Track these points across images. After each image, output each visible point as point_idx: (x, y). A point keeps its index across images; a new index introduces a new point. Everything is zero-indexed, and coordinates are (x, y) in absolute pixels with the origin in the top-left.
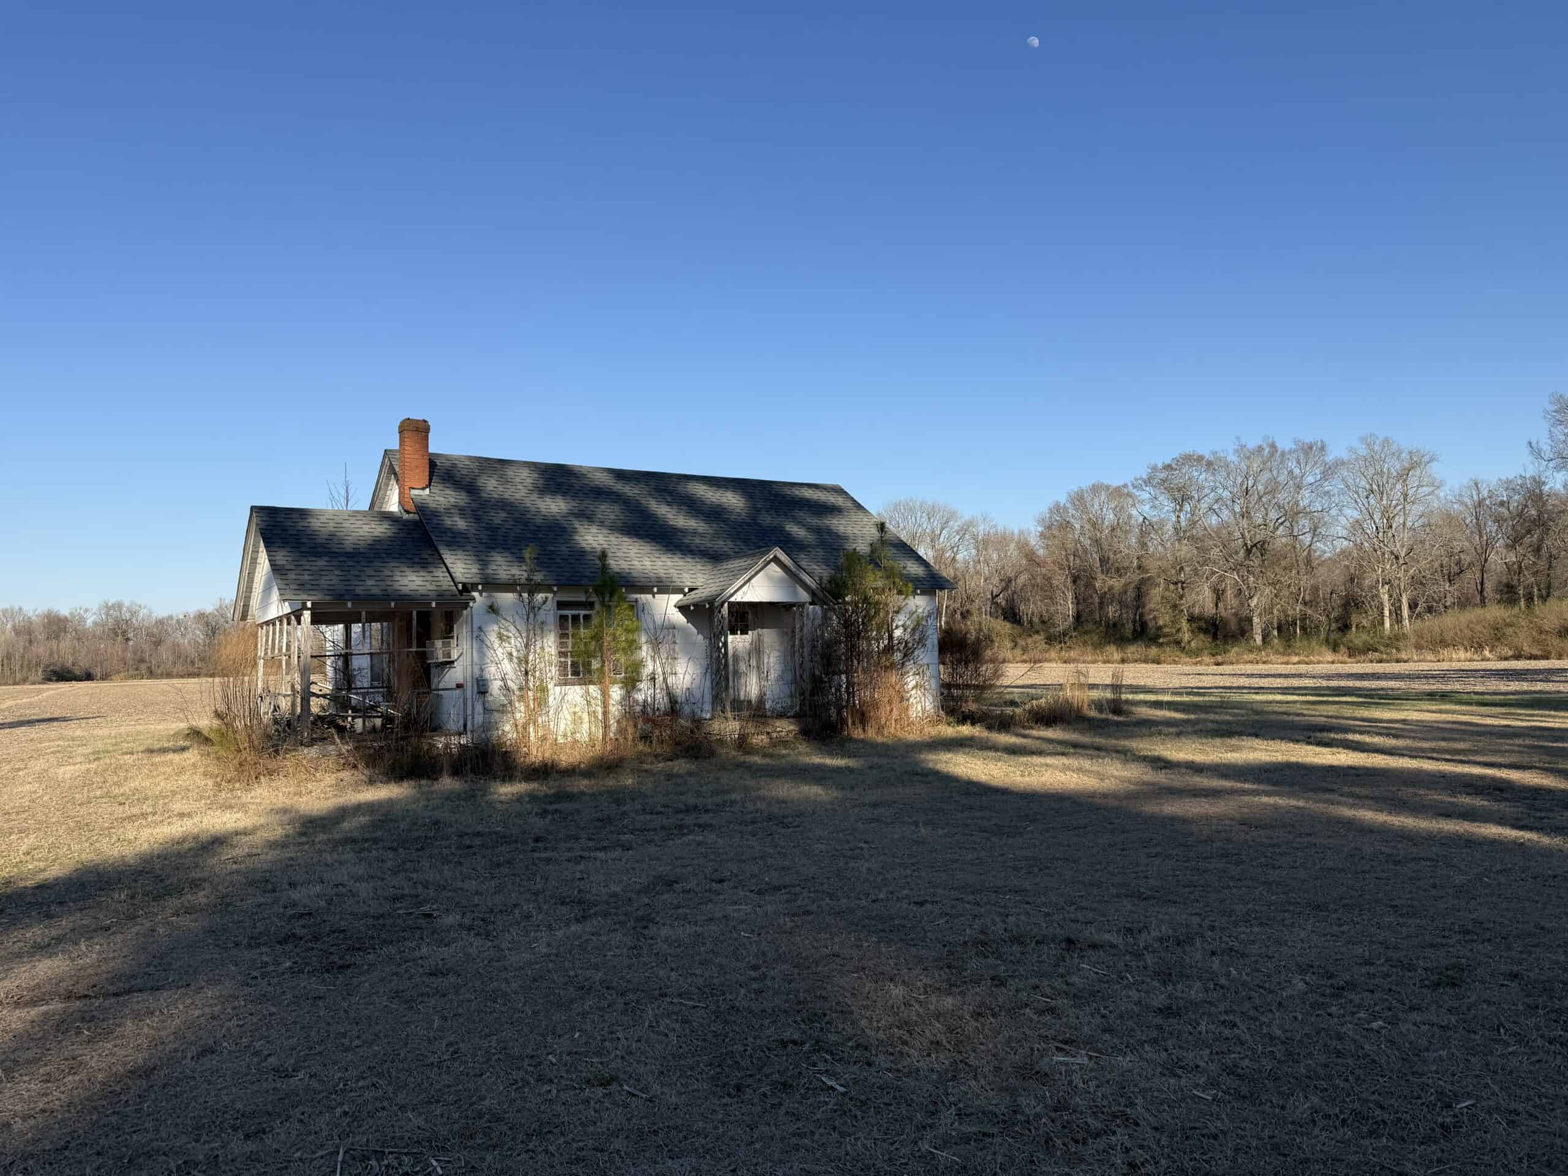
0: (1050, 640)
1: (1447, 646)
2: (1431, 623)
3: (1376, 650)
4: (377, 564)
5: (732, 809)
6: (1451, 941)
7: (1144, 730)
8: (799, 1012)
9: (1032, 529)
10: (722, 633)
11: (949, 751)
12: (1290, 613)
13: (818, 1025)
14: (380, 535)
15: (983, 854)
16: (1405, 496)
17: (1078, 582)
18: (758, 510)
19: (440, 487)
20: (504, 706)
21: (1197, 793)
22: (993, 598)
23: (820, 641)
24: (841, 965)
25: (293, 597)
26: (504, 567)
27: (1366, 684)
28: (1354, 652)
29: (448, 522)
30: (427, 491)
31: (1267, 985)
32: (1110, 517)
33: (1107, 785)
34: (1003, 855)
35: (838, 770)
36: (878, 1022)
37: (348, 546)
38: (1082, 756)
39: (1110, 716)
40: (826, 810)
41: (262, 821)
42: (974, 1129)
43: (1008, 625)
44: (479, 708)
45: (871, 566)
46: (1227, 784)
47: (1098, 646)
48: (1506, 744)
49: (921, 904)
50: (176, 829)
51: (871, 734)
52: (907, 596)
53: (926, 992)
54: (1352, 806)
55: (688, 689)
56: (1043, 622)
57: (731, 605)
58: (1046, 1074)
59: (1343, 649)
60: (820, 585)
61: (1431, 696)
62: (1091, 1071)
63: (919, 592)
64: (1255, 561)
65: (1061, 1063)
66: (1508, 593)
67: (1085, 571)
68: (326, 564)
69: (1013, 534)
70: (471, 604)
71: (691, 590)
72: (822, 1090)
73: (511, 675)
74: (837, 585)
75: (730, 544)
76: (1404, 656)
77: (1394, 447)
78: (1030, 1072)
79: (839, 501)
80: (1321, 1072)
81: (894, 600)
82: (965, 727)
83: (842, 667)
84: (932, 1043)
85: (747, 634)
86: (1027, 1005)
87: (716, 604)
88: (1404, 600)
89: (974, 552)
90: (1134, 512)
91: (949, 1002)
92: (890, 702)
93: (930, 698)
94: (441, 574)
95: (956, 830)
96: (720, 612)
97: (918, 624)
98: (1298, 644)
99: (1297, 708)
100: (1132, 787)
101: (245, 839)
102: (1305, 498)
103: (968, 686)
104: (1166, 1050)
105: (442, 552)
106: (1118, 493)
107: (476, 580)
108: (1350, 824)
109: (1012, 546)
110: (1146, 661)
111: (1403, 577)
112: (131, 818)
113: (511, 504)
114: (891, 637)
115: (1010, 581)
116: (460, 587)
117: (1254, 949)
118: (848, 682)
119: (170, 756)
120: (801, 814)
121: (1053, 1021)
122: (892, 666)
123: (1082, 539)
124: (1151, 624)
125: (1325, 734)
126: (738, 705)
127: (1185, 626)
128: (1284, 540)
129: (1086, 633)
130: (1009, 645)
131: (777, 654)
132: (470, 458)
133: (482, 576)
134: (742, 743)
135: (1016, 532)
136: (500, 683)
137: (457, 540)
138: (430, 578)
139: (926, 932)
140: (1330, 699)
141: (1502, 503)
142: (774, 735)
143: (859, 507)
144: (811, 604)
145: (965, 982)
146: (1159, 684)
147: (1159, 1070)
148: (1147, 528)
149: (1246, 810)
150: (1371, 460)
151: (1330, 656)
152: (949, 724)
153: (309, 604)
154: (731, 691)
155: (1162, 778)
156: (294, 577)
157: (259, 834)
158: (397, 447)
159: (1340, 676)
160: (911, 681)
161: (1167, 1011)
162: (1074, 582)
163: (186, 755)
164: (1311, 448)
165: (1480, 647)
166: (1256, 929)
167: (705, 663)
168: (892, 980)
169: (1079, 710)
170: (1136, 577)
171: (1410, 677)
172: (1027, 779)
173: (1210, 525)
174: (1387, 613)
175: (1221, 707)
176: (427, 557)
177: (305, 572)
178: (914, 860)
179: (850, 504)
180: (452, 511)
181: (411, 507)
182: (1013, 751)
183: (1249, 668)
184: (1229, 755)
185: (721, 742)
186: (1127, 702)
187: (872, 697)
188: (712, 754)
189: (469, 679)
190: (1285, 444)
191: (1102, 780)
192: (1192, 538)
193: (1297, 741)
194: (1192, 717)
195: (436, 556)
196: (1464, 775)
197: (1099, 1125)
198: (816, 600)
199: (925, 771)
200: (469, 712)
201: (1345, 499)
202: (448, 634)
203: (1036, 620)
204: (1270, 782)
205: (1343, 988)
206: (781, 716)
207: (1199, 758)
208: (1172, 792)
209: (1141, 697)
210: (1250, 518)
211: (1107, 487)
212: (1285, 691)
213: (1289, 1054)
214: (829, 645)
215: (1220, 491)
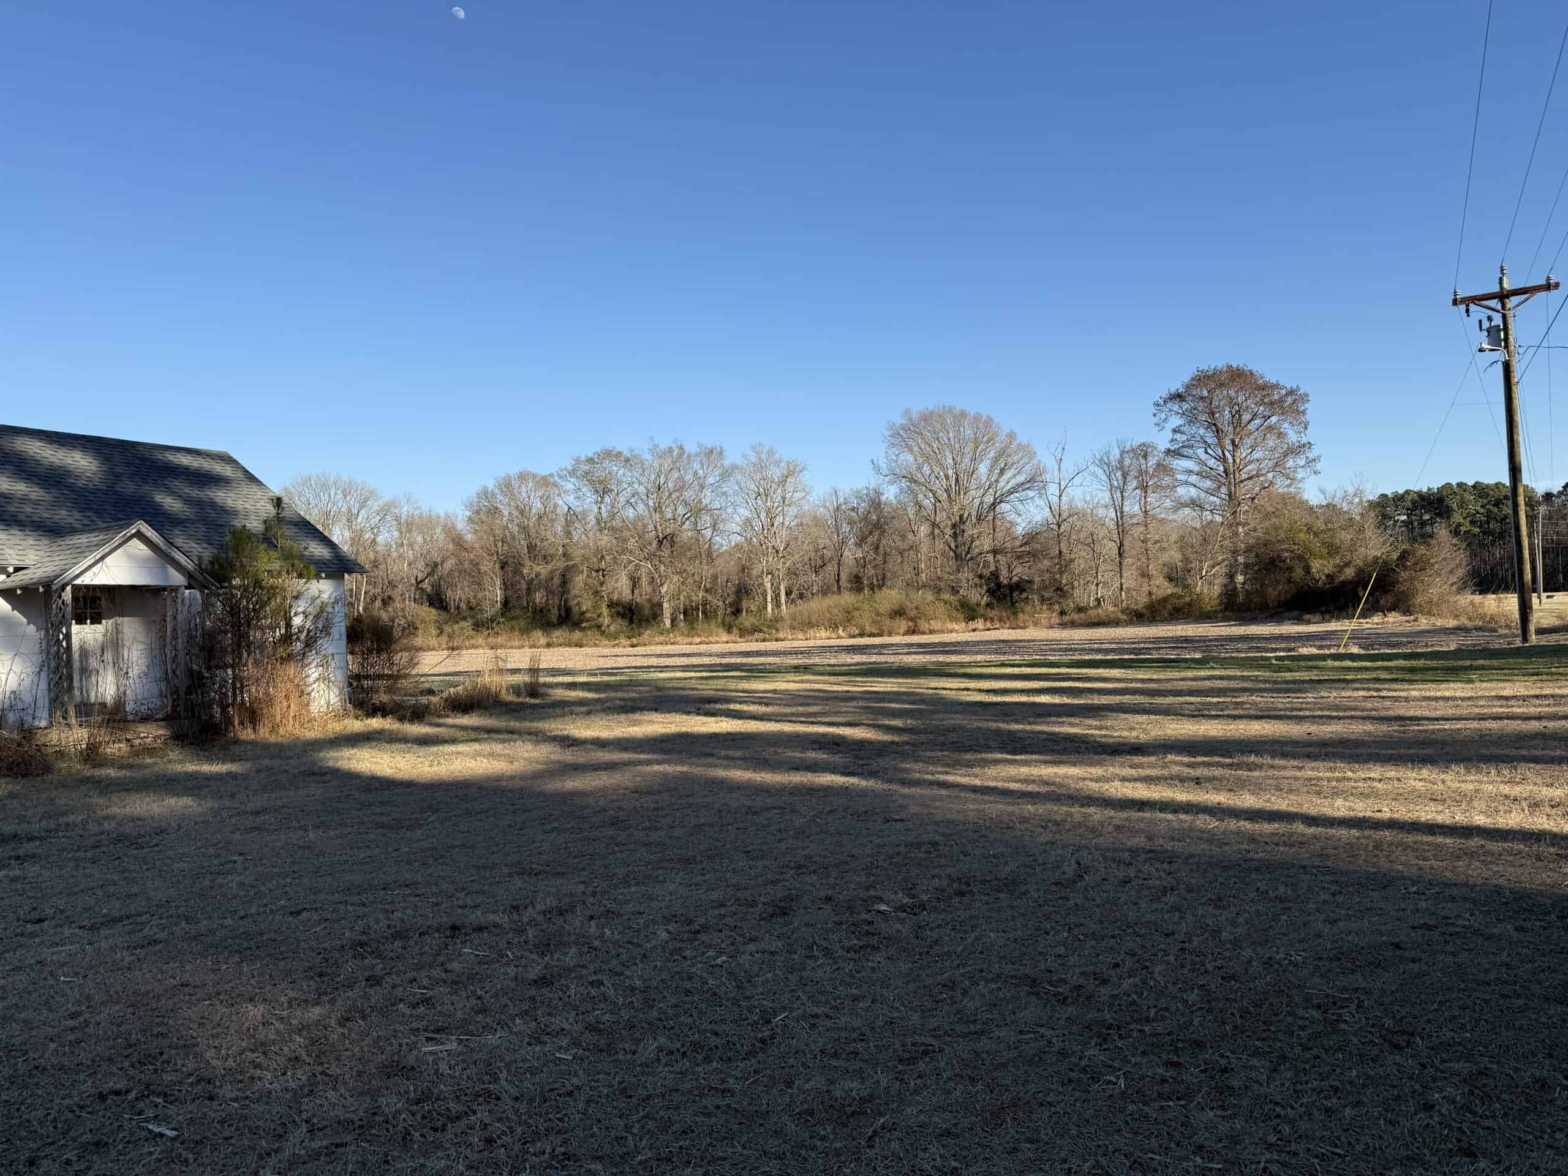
0: (478, 626)
1: (812, 627)
2: (801, 606)
3: (761, 631)
5: (68, 834)
6: (788, 876)
7: (558, 711)
8: (127, 1057)
9: (460, 513)
10: (64, 622)
11: (353, 746)
12: (694, 599)
13: (151, 1067)
15: (377, 851)
16: (784, 498)
17: (506, 568)
18: (118, 476)
21: (597, 767)
22: (418, 583)
23: (200, 631)
24: (190, 995)
27: (750, 660)
28: (744, 633)
31: (635, 940)
32: (537, 506)
33: (517, 767)
34: (397, 850)
35: (218, 777)
36: (228, 1049)
38: (495, 740)
39: (528, 700)
40: (196, 823)
42: (325, 1143)
43: (434, 611)
45: (265, 545)
46: (625, 756)
47: (526, 631)
48: (844, 707)
49: (299, 913)
51: (263, 733)
52: (309, 579)
53: (290, 1006)
54: (727, 767)
55: (13, 692)
56: (471, 608)
57: (76, 589)
58: (413, 1068)
59: (735, 631)
60: (200, 566)
61: (797, 669)
62: (459, 1054)
63: (323, 575)
64: (666, 552)
65: (430, 1053)
66: (857, 583)
67: (513, 557)
69: (438, 517)
71: (18, 569)
72: (147, 1140)
74: (221, 566)
75: (77, 515)
76: (781, 635)
77: (777, 456)
78: (396, 1069)
79: (227, 471)
80: (671, 1012)
81: (295, 584)
82: (374, 720)
83: (229, 660)
84: (290, 1060)
85: (100, 623)
86: (401, 1000)
87: (54, 588)
88: (782, 588)
89: (396, 534)
90: (560, 502)
91: (316, 1012)
92: (287, 697)
93: (337, 691)
95: (349, 830)
96: (60, 597)
97: (322, 610)
98: (700, 627)
99: (693, 684)
100: (540, 767)
102: (707, 497)
103: (380, 677)
104: (536, 1020)
106: (545, 482)
108: (722, 783)
109: (439, 530)
110: (569, 645)
111: (781, 567)
114: (289, 626)
115: (436, 565)
117: (630, 908)
118: (235, 678)
120: (161, 832)
121: (427, 1012)
122: (290, 657)
123: (510, 526)
124: (575, 610)
125: (712, 705)
126: (85, 709)
127: (605, 611)
128: (690, 534)
129: (514, 618)
130: (434, 632)
131: (141, 646)
134: (92, 755)
135: (442, 515)
139: (299, 942)
140: (721, 674)
141: (853, 509)
142: (137, 742)
143: (252, 479)
144: (187, 588)
145: (337, 988)
146: (579, 666)
147: (527, 1040)
148: (572, 518)
149: (638, 779)
150: (760, 467)
151: (725, 637)
152: (357, 718)
154: (77, 692)
155: (569, 756)
159: (732, 654)
160: (313, 672)
161: (542, 982)
162: (502, 568)
164: (711, 452)
165: (836, 627)
166: (633, 889)
167: (38, 659)
168: (251, 1000)
169: (497, 694)
170: (561, 565)
171: (785, 653)
172: (436, 768)
173: (628, 518)
174: (769, 599)
175: (628, 685)
178: (296, 868)
179: (240, 475)
182: (424, 741)
183: (658, 649)
184: (631, 729)
185: (61, 754)
186: (545, 685)
187: (267, 694)
188: (48, 769)
190: (691, 448)
191: (511, 762)
192: (613, 529)
193: (689, 713)
194: (603, 696)
196: (812, 734)
197: (461, 1108)
198: (192, 582)
199: (323, 770)
201: (739, 500)
203: (463, 606)
204: (664, 751)
205: (698, 932)
206: (145, 719)
207: (605, 734)
208: (577, 768)
209: (560, 679)
210: (661, 512)
211: (534, 476)
212: (685, 668)
213: (646, 1000)
214: (210, 636)
215: (636, 486)
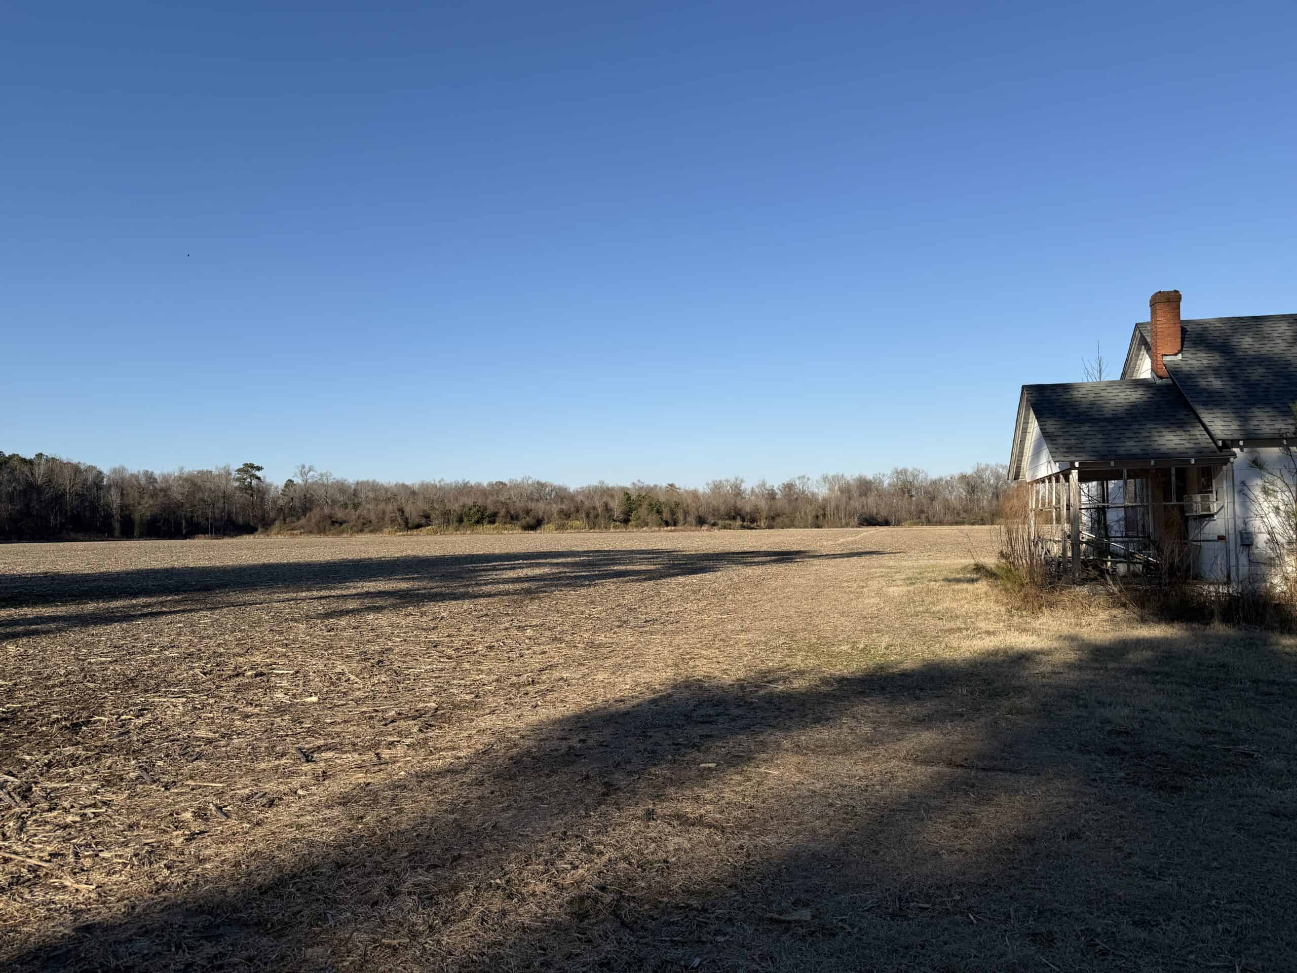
4: (1135, 427)
14: (1135, 400)
19: (1192, 350)
20: (1271, 559)
25: (1064, 459)
26: (1267, 422)
29: (1203, 383)
30: (1180, 356)
37: (1108, 412)
41: (1055, 644)
44: (1243, 560)
50: (989, 643)
68: (1089, 429)
70: (1232, 459)
73: (1278, 529)
94: (1197, 433)
101: (1045, 659)
105: (1199, 411)
107: (1236, 436)
112: (951, 631)
113: (1270, 359)
116: (1220, 443)
119: (965, 586)
132: (1220, 320)
133: (1243, 432)
136: (1266, 536)
137: (1214, 400)
138: (1188, 437)
153: (1077, 464)
156: (1062, 442)
157: (1057, 656)
158: (1149, 319)
163: (977, 585)
176: (1182, 417)
177: (1071, 438)
180: (1207, 372)
181: (1163, 372)
189: (1232, 532)
195: (1193, 416)
200: (1233, 562)
202: (1206, 489)
